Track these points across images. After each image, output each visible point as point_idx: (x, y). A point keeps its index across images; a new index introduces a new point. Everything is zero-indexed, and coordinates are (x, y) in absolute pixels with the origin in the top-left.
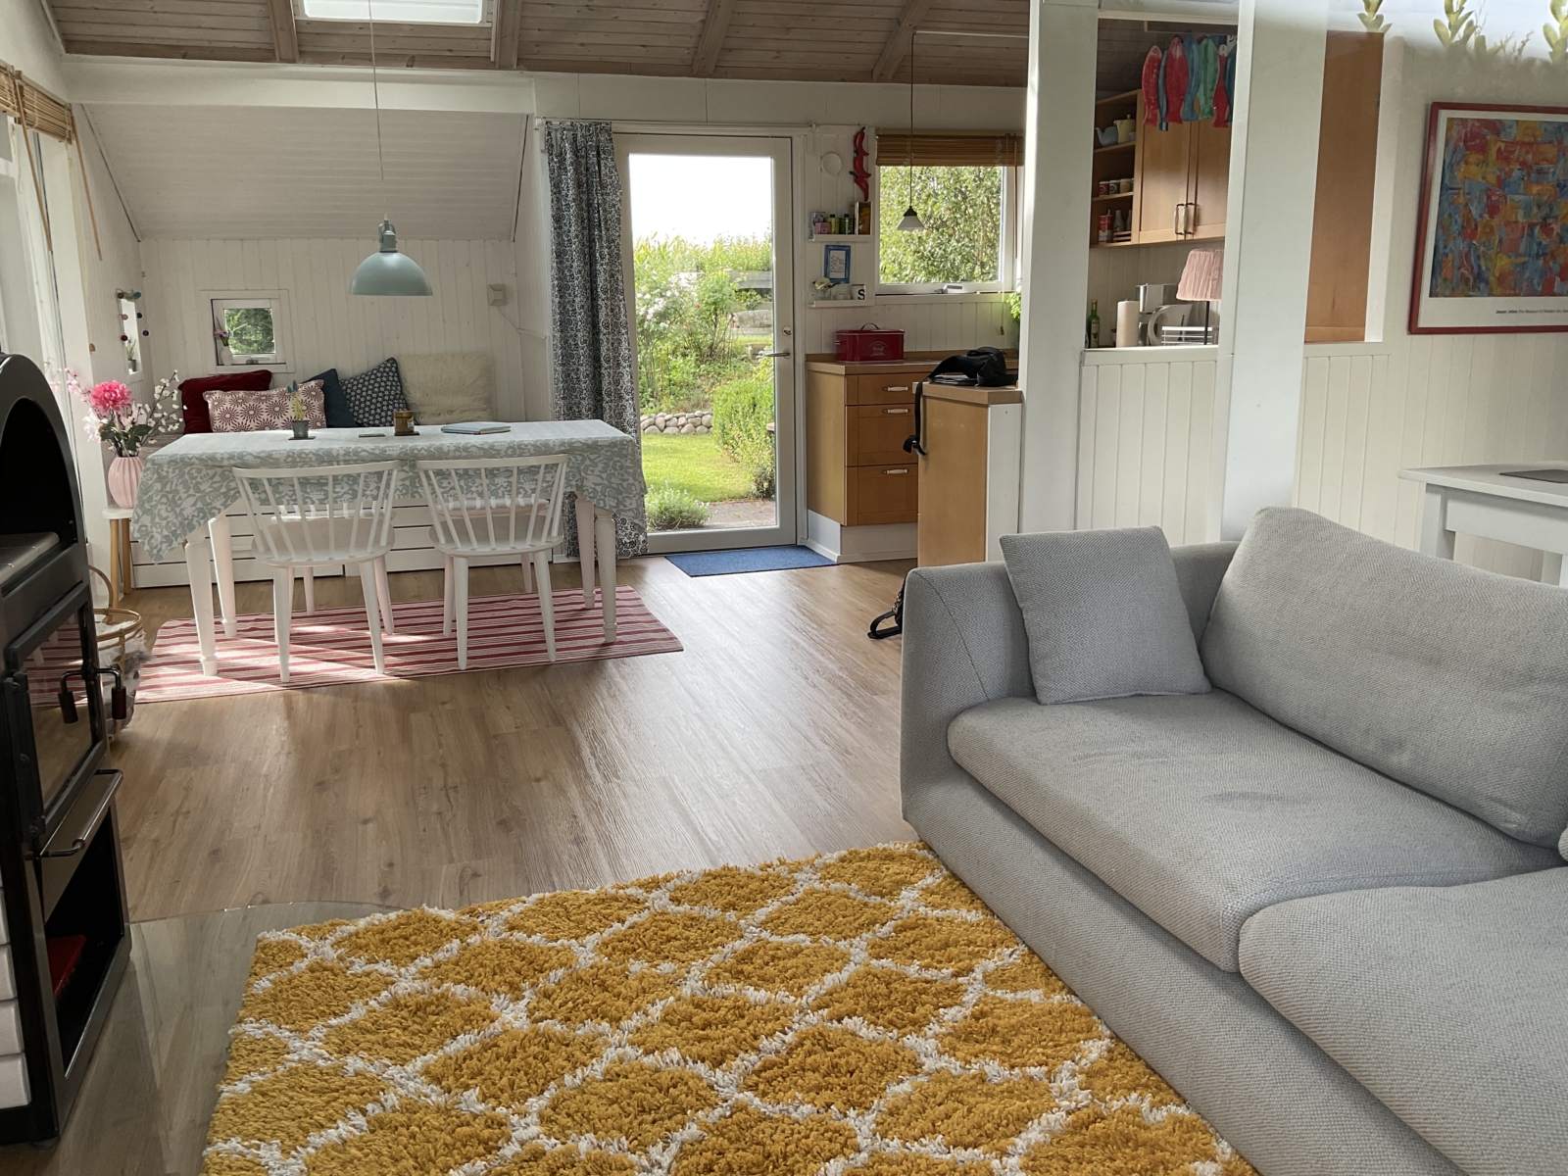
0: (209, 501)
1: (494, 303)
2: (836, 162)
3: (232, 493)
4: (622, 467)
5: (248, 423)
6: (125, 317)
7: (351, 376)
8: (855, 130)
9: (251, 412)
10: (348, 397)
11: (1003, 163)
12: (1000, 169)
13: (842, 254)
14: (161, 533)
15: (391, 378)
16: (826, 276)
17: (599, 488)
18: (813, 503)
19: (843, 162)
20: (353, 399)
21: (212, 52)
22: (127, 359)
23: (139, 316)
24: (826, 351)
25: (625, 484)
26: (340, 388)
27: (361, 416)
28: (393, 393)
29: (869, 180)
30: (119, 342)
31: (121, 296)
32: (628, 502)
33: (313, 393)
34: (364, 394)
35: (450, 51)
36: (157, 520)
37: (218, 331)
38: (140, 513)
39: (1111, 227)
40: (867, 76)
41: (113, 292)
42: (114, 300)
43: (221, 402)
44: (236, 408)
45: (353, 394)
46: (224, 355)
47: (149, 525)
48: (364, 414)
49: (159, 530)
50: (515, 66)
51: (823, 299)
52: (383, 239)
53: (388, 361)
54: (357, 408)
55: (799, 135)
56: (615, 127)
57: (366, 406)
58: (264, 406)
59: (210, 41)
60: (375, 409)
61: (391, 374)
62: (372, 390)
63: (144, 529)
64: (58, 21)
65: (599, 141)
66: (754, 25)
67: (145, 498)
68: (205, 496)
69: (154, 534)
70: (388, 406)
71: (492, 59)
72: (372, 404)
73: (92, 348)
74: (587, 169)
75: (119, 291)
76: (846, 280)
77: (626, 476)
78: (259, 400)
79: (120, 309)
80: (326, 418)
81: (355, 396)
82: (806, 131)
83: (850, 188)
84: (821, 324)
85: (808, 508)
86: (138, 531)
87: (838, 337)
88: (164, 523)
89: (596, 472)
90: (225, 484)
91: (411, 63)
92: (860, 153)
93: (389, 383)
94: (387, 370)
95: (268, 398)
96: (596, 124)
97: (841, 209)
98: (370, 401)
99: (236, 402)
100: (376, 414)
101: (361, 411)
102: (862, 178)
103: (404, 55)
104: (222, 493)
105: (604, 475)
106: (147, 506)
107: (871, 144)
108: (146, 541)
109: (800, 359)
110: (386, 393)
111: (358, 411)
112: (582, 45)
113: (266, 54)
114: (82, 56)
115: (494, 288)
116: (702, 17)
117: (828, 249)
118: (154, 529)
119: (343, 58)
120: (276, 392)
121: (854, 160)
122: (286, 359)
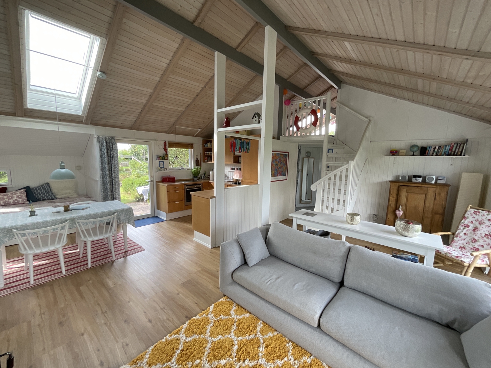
1: (78, 169)
2: (161, 147)
4: (129, 214)
7: (33, 187)
8: (164, 142)
9: (1, 199)
10: (33, 192)
11: (190, 148)
12: (189, 149)
13: (162, 163)
16: (159, 167)
17: (124, 219)
18: (158, 208)
20: (35, 193)
24: (160, 180)
25: (131, 217)
26: (31, 190)
29: (167, 150)
32: (131, 221)
33: (23, 193)
35: (72, 119)
39: (207, 159)
40: (166, 132)
50: (89, 124)
51: (159, 171)
52: (61, 166)
53: (46, 183)
55: (153, 142)
56: (116, 138)
57: (40, 194)
58: (6, 197)
60: (43, 195)
61: (47, 186)
62: (42, 191)
65: (112, 141)
66: (146, 122)
70: (47, 194)
71: (84, 122)
74: (110, 146)
76: (163, 167)
77: (131, 216)
78: (4, 195)
80: (27, 199)
82: (155, 141)
83: (164, 152)
84: (158, 175)
85: (157, 209)
87: (162, 178)
89: (123, 215)
92: (165, 145)
93: (47, 189)
96: (112, 138)
97: (162, 155)
102: (165, 150)
103: (58, 119)
105: (125, 216)
107: (167, 144)
109: (155, 182)
111: (37, 196)
112: (107, 122)
113: (13, 114)
115: (78, 166)
116: (135, 120)
117: (160, 162)
120: (9, 193)
121: (164, 147)
122: (10, 184)
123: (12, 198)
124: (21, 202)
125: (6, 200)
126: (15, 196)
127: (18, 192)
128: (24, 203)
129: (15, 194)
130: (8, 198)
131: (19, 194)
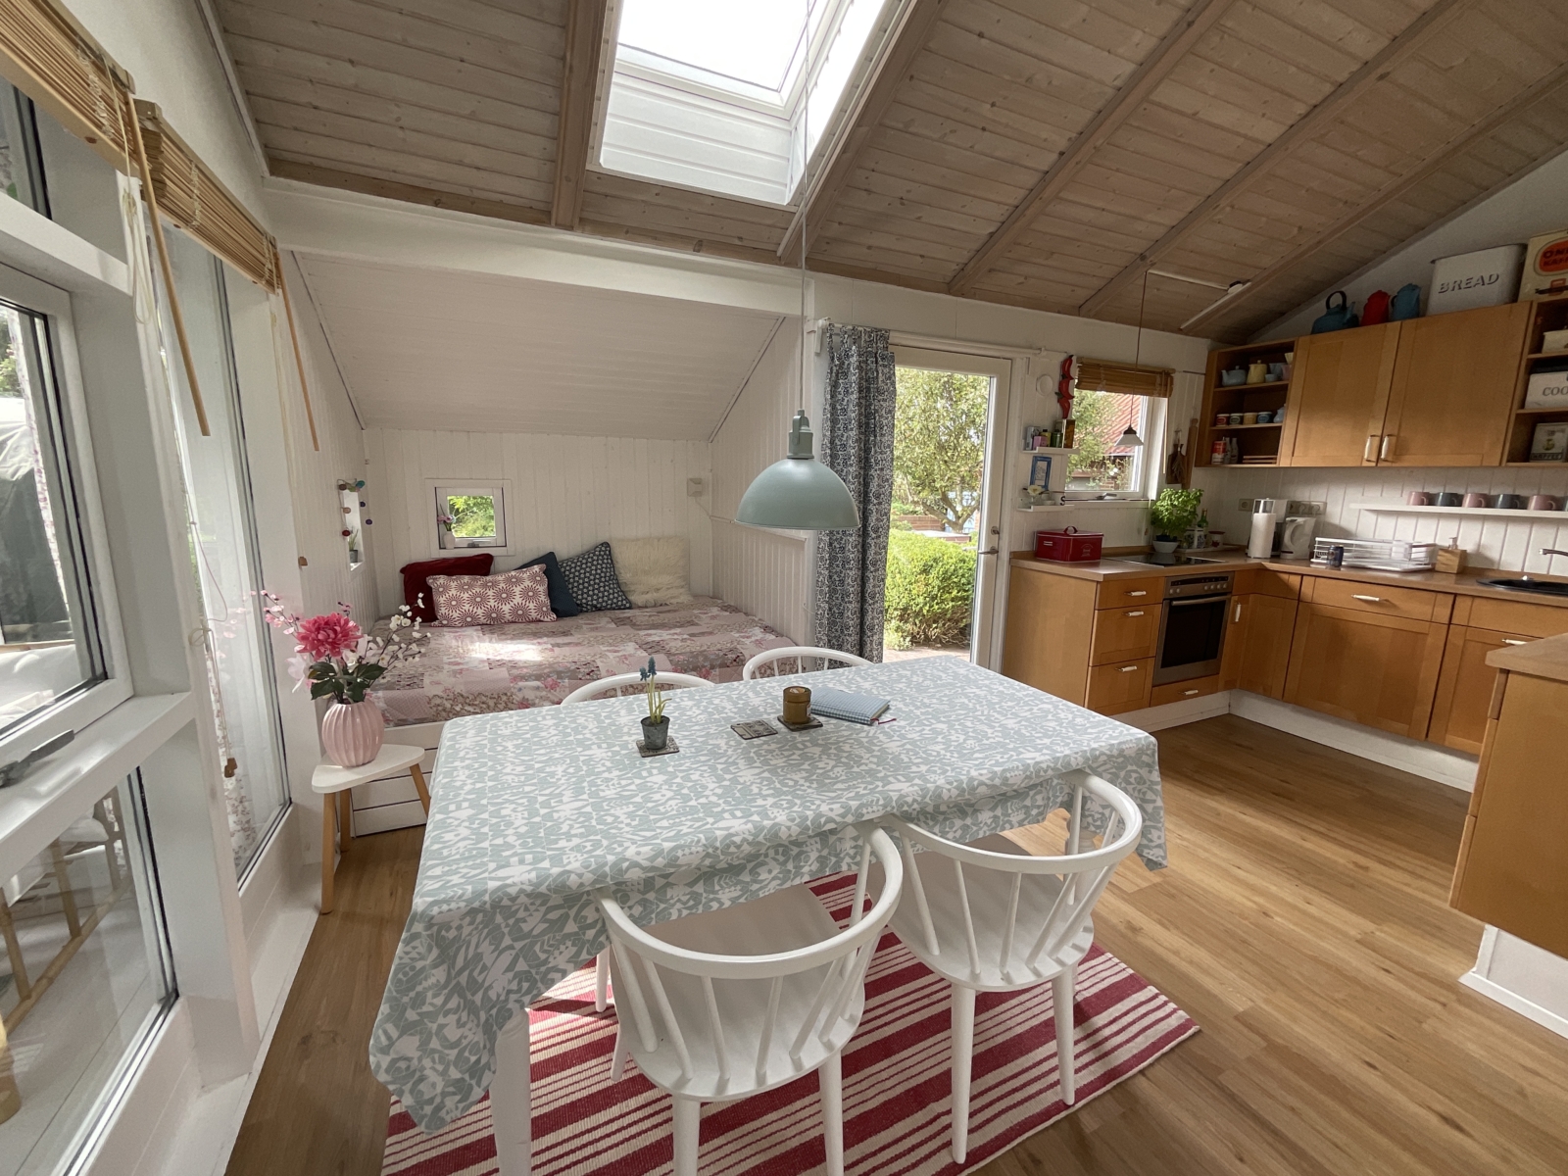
0: (543, 956)
1: (695, 494)
2: (1047, 383)
3: (590, 934)
5: (475, 610)
6: (347, 510)
7: (566, 558)
8: (1064, 357)
9: (478, 599)
10: (566, 578)
13: (1045, 464)
14: (444, 1074)
15: (605, 561)
16: (1031, 483)
19: (1052, 384)
20: (571, 580)
21: (473, 203)
22: (348, 550)
23: (362, 504)
24: (1025, 548)
26: (559, 570)
27: (580, 597)
28: (608, 574)
29: (1069, 400)
30: (340, 537)
31: (342, 487)
33: (538, 578)
34: (582, 576)
35: (740, 238)
36: (435, 1044)
37: (442, 517)
38: (394, 1034)
39: (1226, 451)
40: (1078, 310)
41: (334, 484)
42: (335, 491)
43: (446, 588)
44: (462, 595)
45: (571, 576)
46: (447, 539)
47: (417, 1054)
48: (582, 595)
49: (440, 1068)
51: (1029, 504)
53: (602, 544)
54: (575, 589)
55: (1020, 359)
57: (584, 587)
58: (490, 593)
59: (471, 188)
60: (593, 590)
61: (605, 557)
62: (590, 572)
63: (402, 1065)
64: (257, 122)
67: (405, 999)
68: (533, 944)
69: (427, 1072)
70: (604, 587)
71: (779, 254)
72: (590, 585)
73: (303, 562)
75: (341, 483)
76: (1046, 487)
78: (485, 586)
79: (341, 503)
80: (551, 602)
81: (574, 578)
83: (1055, 408)
86: (387, 1071)
88: (453, 1054)
90: (572, 913)
91: (699, 246)
92: (1066, 377)
93: (604, 566)
94: (602, 553)
95: (495, 584)
96: (878, 331)
97: (1047, 424)
98: (588, 582)
99: (461, 588)
100: (594, 594)
101: (580, 592)
102: (1064, 398)
103: (693, 238)
104: (568, 936)
106: (411, 1015)
107: (1074, 371)
108: (407, 1088)
109: (1005, 555)
110: (603, 575)
111: (576, 592)
113: (540, 215)
114: (295, 183)
115: (694, 482)
117: (1036, 459)
118: (427, 1063)
119: (627, 232)
120: (500, 578)
121: (1060, 384)
122: (501, 542)
123: (510, 596)
124: (534, 615)
125: (492, 603)
126: (517, 590)
127: (526, 574)
128: (542, 619)
129: (519, 581)
130: (498, 597)
131: (528, 583)
